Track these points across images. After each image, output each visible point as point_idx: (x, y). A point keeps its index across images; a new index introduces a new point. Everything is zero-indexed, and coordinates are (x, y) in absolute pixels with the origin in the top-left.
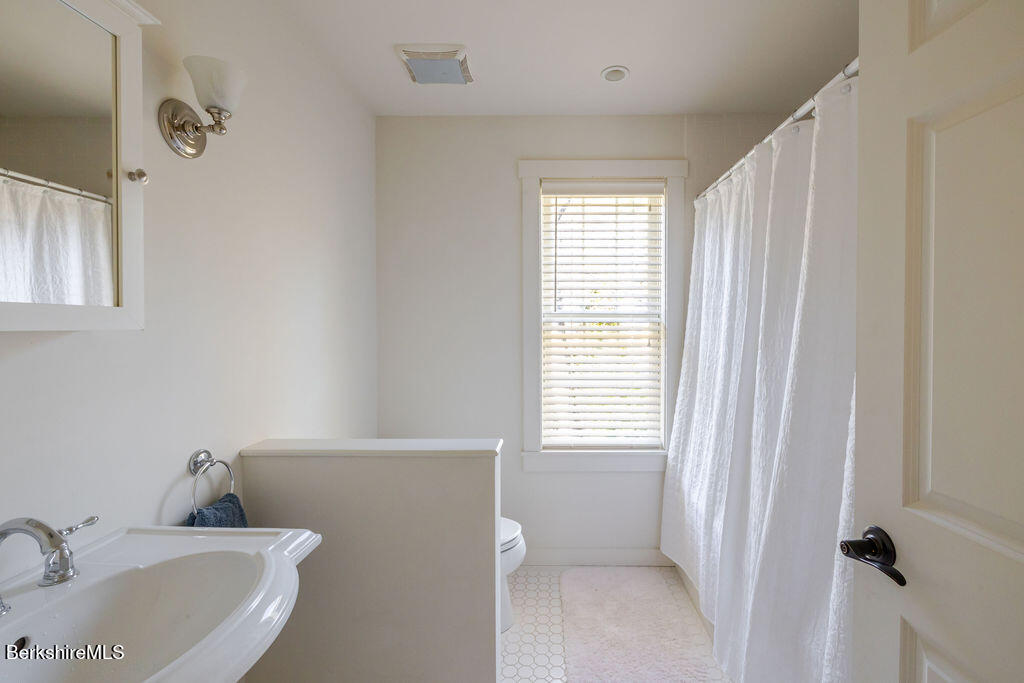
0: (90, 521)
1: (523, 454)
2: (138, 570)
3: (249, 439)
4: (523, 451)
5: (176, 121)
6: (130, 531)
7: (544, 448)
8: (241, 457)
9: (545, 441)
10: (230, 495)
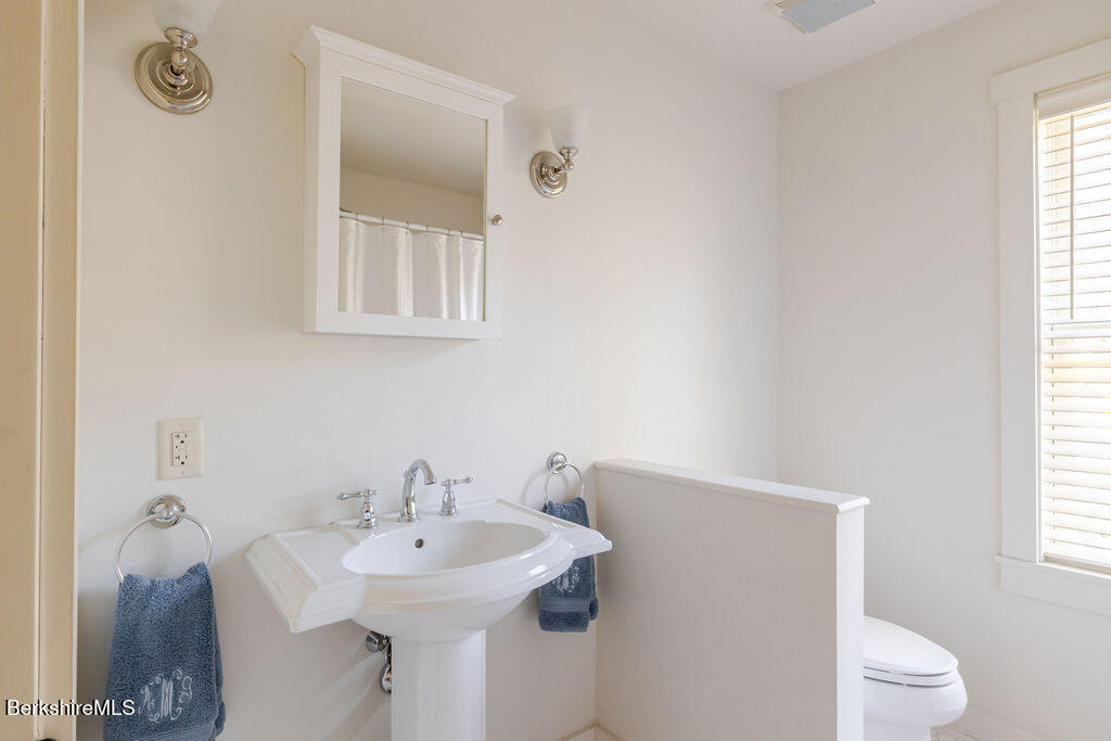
0: (468, 480)
1: (998, 559)
2: (483, 522)
3: (605, 456)
4: (1000, 555)
5: (546, 171)
6: (499, 501)
7: (1047, 559)
8: (595, 468)
9: (1046, 547)
10: (579, 498)
